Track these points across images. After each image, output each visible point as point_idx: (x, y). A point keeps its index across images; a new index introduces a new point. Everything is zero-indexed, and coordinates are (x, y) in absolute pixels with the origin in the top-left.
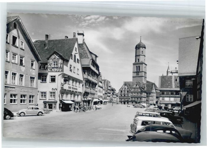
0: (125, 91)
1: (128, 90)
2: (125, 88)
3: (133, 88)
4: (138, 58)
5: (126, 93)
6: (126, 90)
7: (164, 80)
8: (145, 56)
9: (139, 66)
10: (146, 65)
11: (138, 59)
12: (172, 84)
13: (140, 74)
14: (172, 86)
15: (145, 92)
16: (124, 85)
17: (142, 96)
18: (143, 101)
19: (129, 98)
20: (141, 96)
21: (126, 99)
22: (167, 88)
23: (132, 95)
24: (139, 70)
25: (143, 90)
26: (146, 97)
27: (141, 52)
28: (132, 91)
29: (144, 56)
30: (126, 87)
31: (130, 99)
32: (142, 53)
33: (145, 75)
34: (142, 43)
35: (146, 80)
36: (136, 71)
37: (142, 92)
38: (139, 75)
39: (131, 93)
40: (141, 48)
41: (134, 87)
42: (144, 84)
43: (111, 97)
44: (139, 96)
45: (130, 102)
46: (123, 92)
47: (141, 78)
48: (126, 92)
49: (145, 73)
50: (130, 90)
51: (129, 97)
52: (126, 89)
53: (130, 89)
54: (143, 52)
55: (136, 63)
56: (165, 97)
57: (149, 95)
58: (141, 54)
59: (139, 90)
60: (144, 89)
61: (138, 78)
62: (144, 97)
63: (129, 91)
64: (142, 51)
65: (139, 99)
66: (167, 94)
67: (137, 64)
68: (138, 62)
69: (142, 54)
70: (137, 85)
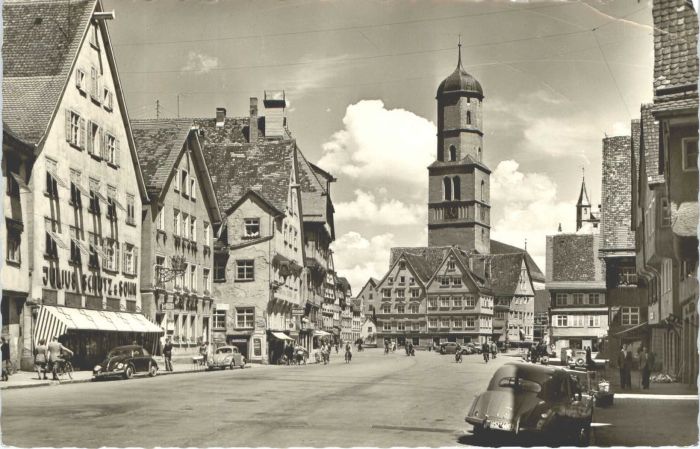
0: (401, 291)
1: (416, 286)
2: (403, 279)
3: (435, 278)
4: (449, 142)
5: (407, 300)
6: (407, 287)
7: (562, 251)
8: (481, 134)
9: (457, 181)
10: (488, 172)
11: (453, 149)
12: (592, 266)
13: (463, 214)
14: (593, 274)
15: (488, 294)
16: (397, 267)
17: (476, 310)
18: (482, 331)
19: (422, 319)
20: (470, 311)
21: (409, 324)
22: (578, 279)
23: (434, 309)
24: (458, 195)
25: (479, 284)
26: (491, 312)
27: (464, 117)
28: (431, 290)
29: (476, 135)
30: (407, 274)
31: (423, 324)
32: (469, 122)
33: (483, 218)
34: (465, 74)
35: (488, 237)
36: (444, 199)
37: (475, 295)
38: (457, 217)
39: (430, 299)
40: (464, 99)
41: (442, 273)
42: (482, 260)
43: (336, 316)
44: (463, 311)
45: (425, 336)
46: (394, 296)
47: (466, 229)
48: (408, 296)
49: (485, 207)
50: (423, 288)
51: (423, 316)
52: (408, 281)
53: (425, 284)
54: (472, 116)
55: (443, 164)
56: (571, 313)
57: (507, 306)
58: (464, 125)
59: (464, 288)
60: (482, 282)
61: (453, 229)
62: (486, 316)
63: (420, 291)
64: (469, 113)
65: (465, 324)
66: (575, 302)
67: (450, 169)
68: (450, 159)
69: (469, 127)
70: (452, 265)
